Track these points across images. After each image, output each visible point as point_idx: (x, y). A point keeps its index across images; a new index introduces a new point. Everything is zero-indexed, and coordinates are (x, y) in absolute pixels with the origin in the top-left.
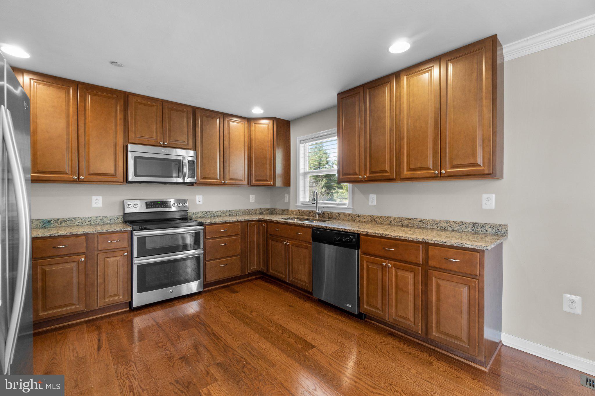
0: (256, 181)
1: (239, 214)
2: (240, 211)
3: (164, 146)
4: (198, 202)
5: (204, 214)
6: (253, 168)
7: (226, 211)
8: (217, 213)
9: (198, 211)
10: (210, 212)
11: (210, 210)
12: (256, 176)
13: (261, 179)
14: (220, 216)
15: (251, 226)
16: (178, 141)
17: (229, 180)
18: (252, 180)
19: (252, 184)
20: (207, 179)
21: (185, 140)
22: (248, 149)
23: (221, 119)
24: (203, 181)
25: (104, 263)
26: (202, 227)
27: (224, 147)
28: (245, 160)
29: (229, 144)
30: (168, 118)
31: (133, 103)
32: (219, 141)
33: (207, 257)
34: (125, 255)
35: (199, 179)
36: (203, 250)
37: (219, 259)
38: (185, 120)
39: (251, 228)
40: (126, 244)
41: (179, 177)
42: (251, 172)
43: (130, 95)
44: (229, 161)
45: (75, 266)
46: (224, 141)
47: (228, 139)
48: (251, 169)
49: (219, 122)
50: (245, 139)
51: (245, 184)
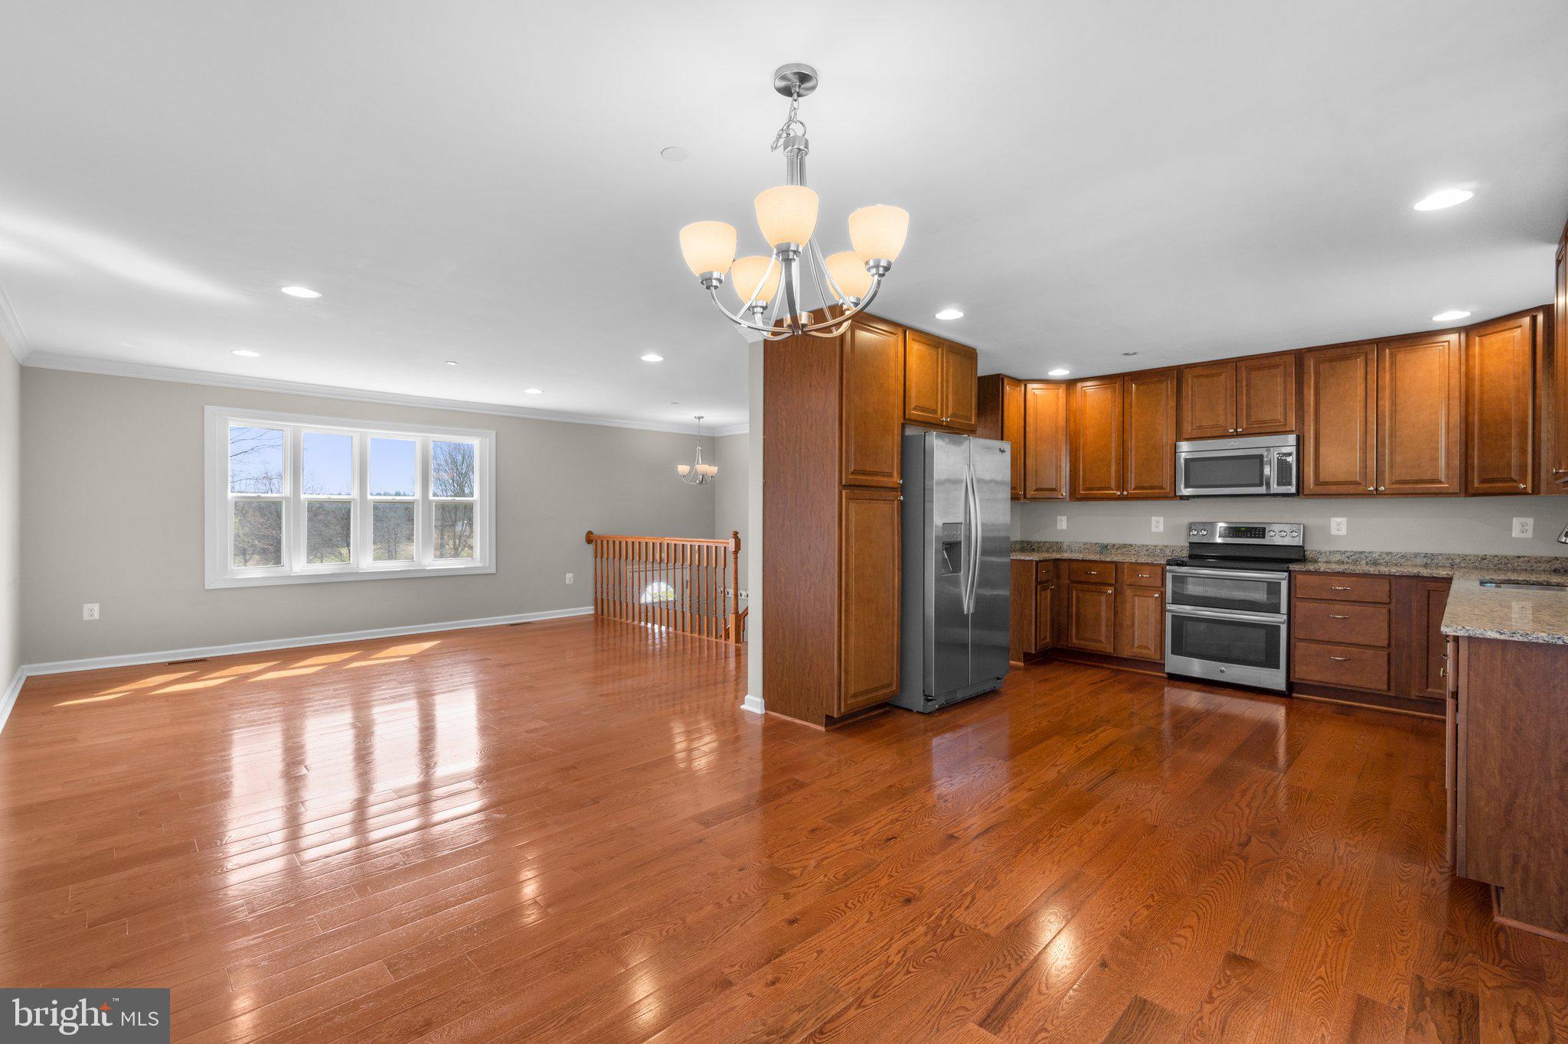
0: (1484, 481)
2: (1464, 558)
3: (1237, 435)
4: (1334, 532)
5: (1348, 556)
6: (1474, 451)
7: (1416, 555)
8: (1384, 556)
9: (1332, 549)
10: (1367, 554)
11: (1367, 548)
13: (1496, 475)
15: (1429, 591)
16: (1264, 422)
17: (1392, 484)
18: (1473, 481)
19: (1470, 491)
20: (1331, 484)
21: (1280, 417)
22: (1463, 404)
23: (1369, 357)
24: (1320, 489)
25: (1134, 601)
26: (1286, 574)
27: (1379, 413)
28: (1448, 432)
29: (1394, 403)
30: (1247, 385)
31: (1190, 379)
32: (1363, 403)
33: (1299, 633)
34: (1157, 597)
35: (1310, 486)
36: (1285, 617)
37: (1329, 642)
38: (1280, 380)
39: (1429, 595)
40: (1158, 583)
41: (1261, 485)
42: (1470, 461)
43: (1185, 368)
44: (1392, 442)
45: (1103, 598)
46: (1379, 400)
47: (1391, 392)
48: (1470, 452)
49: (1363, 362)
50: (1452, 381)
51: (1451, 491)
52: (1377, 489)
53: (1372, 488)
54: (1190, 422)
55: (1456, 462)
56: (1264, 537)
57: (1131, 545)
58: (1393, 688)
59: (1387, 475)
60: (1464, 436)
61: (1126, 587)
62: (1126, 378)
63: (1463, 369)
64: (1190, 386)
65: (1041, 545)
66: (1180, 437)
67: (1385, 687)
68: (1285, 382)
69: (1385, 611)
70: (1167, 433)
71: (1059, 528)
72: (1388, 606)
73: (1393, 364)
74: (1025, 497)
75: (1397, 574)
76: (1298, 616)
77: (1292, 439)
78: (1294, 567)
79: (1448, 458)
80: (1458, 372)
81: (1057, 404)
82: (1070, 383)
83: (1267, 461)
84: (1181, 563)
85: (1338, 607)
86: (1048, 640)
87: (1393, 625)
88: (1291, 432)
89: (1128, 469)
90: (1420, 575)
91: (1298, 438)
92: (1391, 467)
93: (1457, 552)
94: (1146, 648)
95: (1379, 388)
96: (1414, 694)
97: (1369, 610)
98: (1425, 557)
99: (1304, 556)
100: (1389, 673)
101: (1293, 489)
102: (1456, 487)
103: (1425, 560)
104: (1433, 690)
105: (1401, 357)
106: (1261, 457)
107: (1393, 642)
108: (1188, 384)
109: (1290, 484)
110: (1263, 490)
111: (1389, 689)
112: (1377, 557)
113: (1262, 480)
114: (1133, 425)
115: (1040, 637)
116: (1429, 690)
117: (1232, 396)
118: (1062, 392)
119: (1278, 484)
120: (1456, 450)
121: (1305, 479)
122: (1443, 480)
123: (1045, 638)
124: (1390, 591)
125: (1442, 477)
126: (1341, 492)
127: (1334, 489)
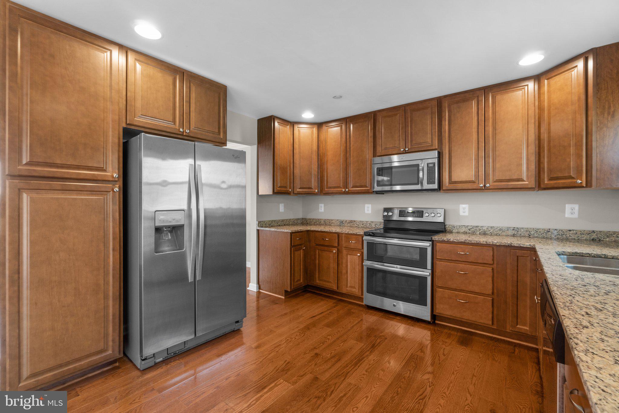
0: (551, 179)
1: (536, 235)
2: (537, 231)
3: (405, 153)
4: (461, 214)
5: (469, 229)
6: (544, 158)
7: (508, 228)
8: (490, 229)
9: (460, 225)
10: (479, 228)
11: (480, 224)
12: (550, 171)
13: (560, 175)
14: (496, 235)
15: (518, 256)
16: (420, 143)
17: (495, 182)
18: (544, 180)
19: (542, 186)
20: (459, 183)
21: (429, 141)
22: (537, 127)
23: (480, 99)
24: (452, 186)
25: (347, 258)
26: (430, 242)
27: (486, 135)
28: (528, 147)
29: (494, 129)
30: (411, 121)
31: (380, 119)
32: (476, 130)
33: (438, 283)
34: (359, 256)
35: (446, 184)
36: (430, 271)
37: (456, 290)
38: (429, 117)
39: (518, 259)
40: (360, 247)
41: (418, 184)
42: (542, 166)
43: (378, 112)
44: (493, 155)
45: (331, 255)
46: (486, 127)
47: (493, 120)
48: (542, 159)
49: (476, 102)
50: (530, 112)
51: (530, 186)
52: (485, 186)
53: (482, 185)
54: (381, 145)
55: (533, 167)
56: (422, 217)
57: (355, 221)
58: (495, 322)
59: (491, 177)
60: (537, 149)
61: (343, 249)
62: (347, 120)
63: (537, 103)
64: (380, 123)
65: (311, 221)
66: (375, 155)
67: (490, 323)
68: (432, 118)
69: (490, 269)
70: (368, 153)
71: (320, 211)
72: (491, 266)
73: (494, 102)
74: (293, 193)
75: (497, 244)
76: (437, 271)
77: (435, 154)
78: (436, 238)
79: (528, 164)
80: (533, 105)
81: (312, 137)
82: (320, 125)
83: (421, 169)
84: (373, 235)
85: (461, 266)
86: (302, 281)
87: (495, 279)
88: (436, 149)
89: (349, 175)
90: (512, 245)
91: (439, 153)
92: (493, 171)
93: (532, 227)
94: (354, 288)
95: (486, 118)
96: (509, 329)
97: (480, 268)
98: (513, 230)
99: (445, 228)
100: (493, 313)
101: (435, 186)
102: (533, 184)
103: (513, 232)
104: (521, 327)
105: (499, 97)
106: (418, 166)
107: (495, 291)
108: (379, 122)
109: (434, 183)
110: (418, 187)
111: (493, 324)
112: (486, 230)
113: (418, 181)
114: (351, 149)
115: (294, 281)
116: (518, 326)
117: (402, 128)
118: (315, 130)
119: (428, 183)
120: (533, 158)
121: (443, 180)
122: (525, 179)
123: (300, 280)
124: (493, 256)
125: (524, 177)
126: (464, 188)
127: (460, 186)
